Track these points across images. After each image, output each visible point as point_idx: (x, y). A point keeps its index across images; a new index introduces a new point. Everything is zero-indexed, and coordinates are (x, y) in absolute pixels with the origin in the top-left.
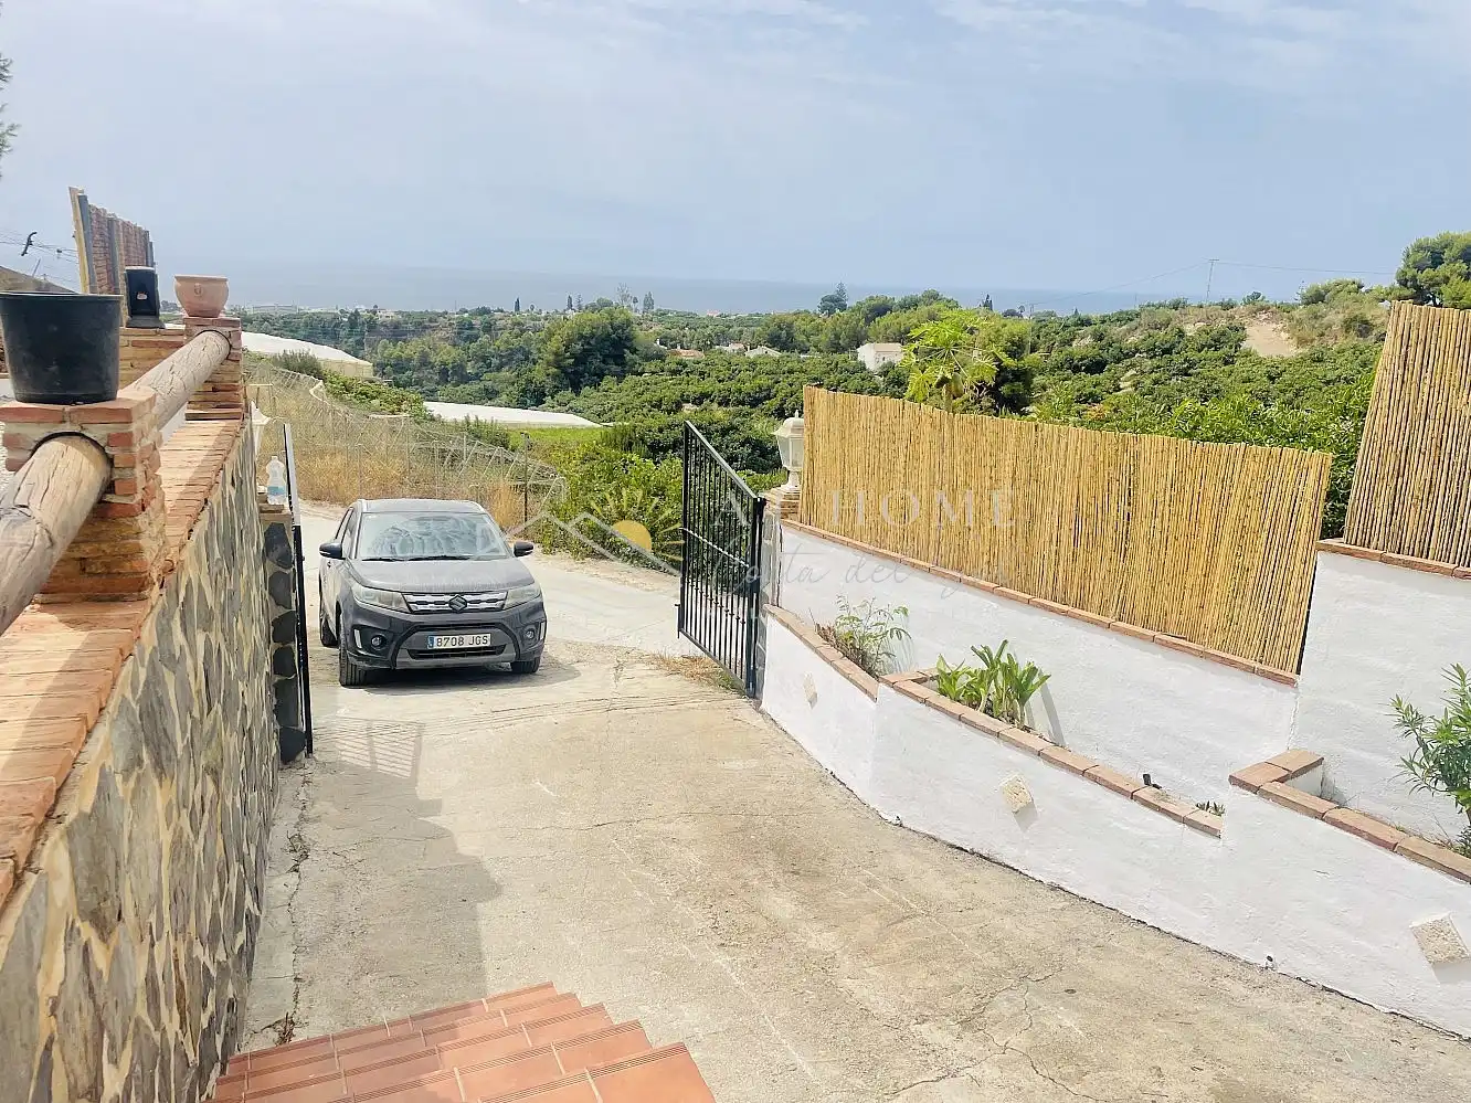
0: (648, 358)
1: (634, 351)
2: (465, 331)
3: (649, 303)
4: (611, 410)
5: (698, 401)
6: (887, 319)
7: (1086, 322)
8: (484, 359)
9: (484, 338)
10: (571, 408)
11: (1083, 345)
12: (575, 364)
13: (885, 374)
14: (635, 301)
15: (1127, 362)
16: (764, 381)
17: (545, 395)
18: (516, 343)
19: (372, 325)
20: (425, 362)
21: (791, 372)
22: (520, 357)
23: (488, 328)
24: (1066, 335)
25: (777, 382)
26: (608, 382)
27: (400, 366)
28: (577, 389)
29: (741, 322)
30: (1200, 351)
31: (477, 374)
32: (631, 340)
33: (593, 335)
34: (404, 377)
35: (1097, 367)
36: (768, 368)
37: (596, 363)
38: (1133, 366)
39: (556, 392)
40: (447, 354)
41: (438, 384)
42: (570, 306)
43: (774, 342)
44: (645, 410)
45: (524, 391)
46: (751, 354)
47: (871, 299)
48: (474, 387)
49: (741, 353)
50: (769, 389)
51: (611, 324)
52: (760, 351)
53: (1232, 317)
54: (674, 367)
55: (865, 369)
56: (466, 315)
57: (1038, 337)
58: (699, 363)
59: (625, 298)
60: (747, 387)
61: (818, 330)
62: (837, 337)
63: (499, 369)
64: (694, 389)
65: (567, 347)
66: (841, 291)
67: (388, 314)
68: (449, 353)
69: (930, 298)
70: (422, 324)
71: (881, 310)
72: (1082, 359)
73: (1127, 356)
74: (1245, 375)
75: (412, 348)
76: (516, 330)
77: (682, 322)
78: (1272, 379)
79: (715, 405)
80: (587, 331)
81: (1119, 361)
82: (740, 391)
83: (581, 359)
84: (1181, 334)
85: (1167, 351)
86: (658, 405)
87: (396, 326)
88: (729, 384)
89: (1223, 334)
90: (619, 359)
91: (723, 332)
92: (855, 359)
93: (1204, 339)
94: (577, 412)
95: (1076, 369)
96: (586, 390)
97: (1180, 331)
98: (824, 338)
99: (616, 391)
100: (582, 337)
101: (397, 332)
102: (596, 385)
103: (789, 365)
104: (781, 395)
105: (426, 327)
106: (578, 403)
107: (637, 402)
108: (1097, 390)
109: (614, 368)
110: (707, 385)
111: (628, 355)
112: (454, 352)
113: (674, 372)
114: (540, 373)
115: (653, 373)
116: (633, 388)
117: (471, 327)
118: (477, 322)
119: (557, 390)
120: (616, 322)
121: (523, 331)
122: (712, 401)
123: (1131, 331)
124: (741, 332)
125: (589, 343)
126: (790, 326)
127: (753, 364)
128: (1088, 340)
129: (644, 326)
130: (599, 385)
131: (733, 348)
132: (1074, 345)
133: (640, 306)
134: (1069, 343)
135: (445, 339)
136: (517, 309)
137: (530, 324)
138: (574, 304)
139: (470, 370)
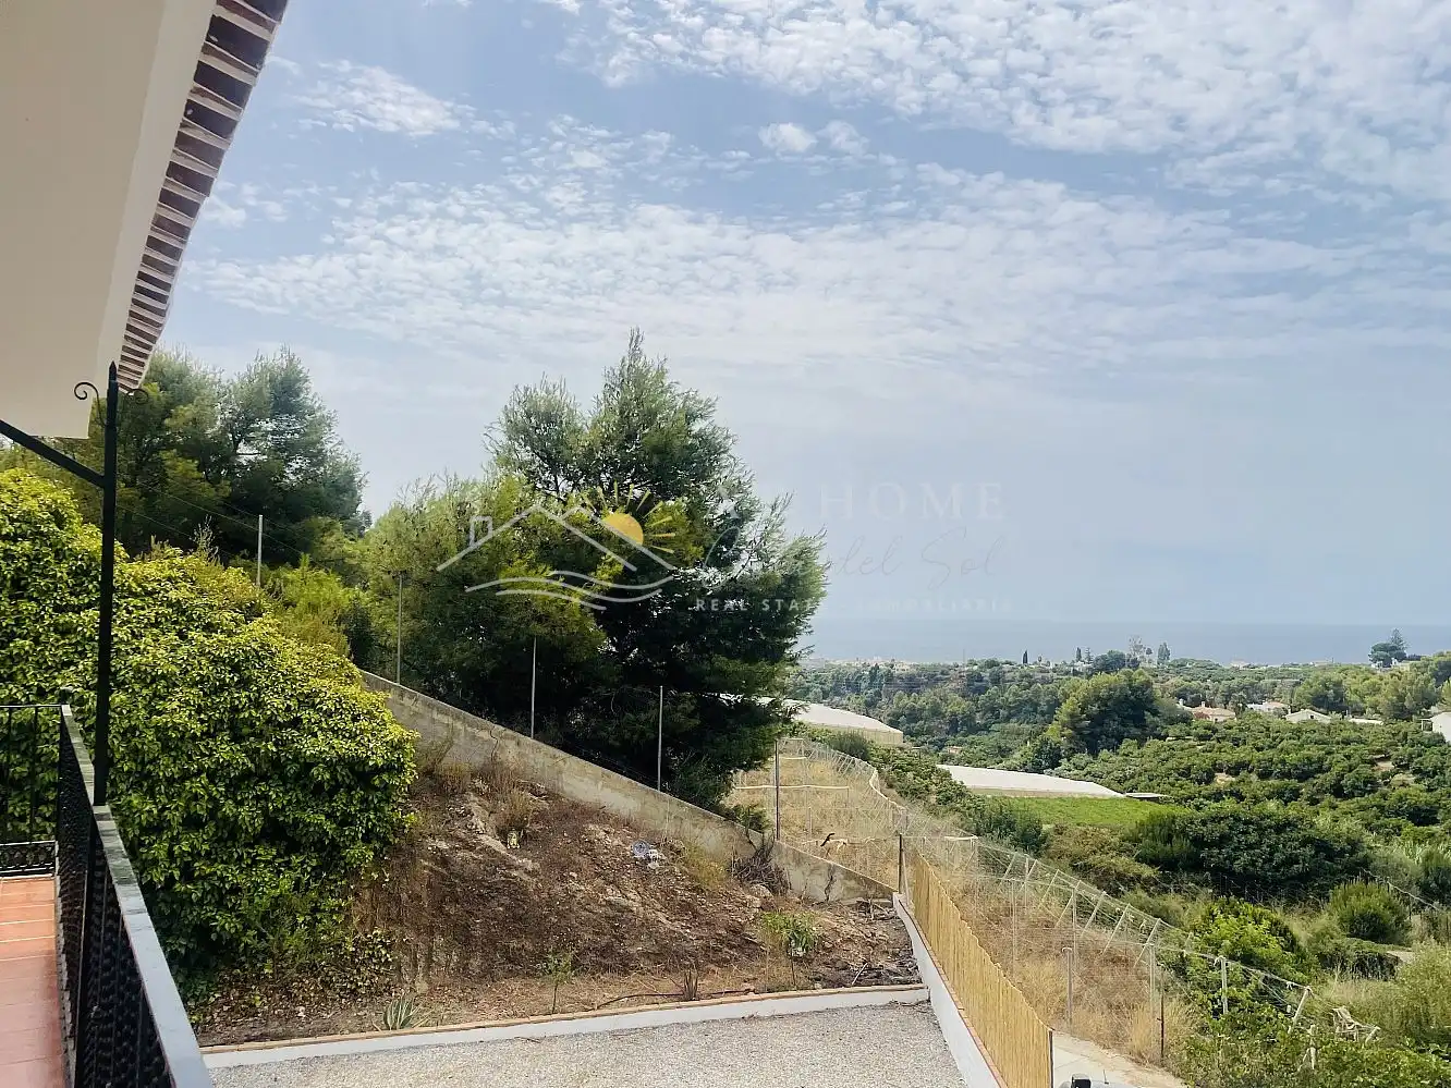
0: (1172, 722)
1: (1155, 713)
2: (974, 684)
4: (1132, 777)
5: (1234, 770)
8: (993, 710)
9: (993, 689)
10: (1089, 773)
12: (1092, 726)
16: (1314, 752)
17: (1061, 757)
18: (1026, 694)
19: (890, 678)
20: (936, 712)
21: (1347, 742)
22: (1034, 707)
23: (997, 680)
25: (1329, 753)
26: (1127, 745)
27: (914, 715)
28: (1094, 753)
29: (1273, 673)
31: (985, 725)
32: (1152, 701)
33: (1110, 697)
34: (916, 726)
36: (1316, 736)
37: (1113, 726)
39: (1073, 754)
40: (957, 705)
41: (948, 733)
43: (1320, 702)
44: (1172, 780)
45: (1039, 752)
46: (1294, 719)
47: (1441, 655)
49: (1281, 714)
50: (1321, 760)
51: (1130, 686)
52: (1304, 715)
54: (1201, 731)
55: (1443, 741)
56: (976, 668)
58: (1230, 728)
60: (1292, 758)
61: (1375, 690)
62: (1401, 698)
63: (1007, 719)
64: (1229, 756)
65: (1083, 709)
66: (1396, 639)
67: (904, 666)
68: (959, 704)
70: (934, 677)
75: (924, 699)
76: (1025, 682)
77: (1203, 673)
79: (1254, 777)
80: (1103, 693)
82: (1283, 762)
83: (1097, 720)
86: (1186, 773)
87: (911, 678)
88: (1270, 753)
90: (1139, 722)
91: (1252, 684)
92: (1430, 729)
94: (1096, 777)
96: (1104, 754)
98: (1384, 699)
99: (1136, 756)
100: (1098, 698)
101: (912, 684)
102: (1114, 748)
103: (1345, 734)
104: (1336, 769)
105: (938, 680)
106: (1097, 767)
107: (1162, 769)
109: (1134, 731)
110: (1242, 753)
111: (1149, 717)
112: (964, 704)
113: (1202, 738)
114: (1055, 733)
115: (1178, 738)
116: (1156, 754)
117: (980, 678)
118: (986, 675)
119: (1074, 751)
120: (1136, 684)
121: (1031, 683)
122: (1250, 772)
125: (1106, 705)
126: (1337, 684)
127: (1297, 732)
129: (1160, 678)
130: (1118, 748)
131: (1266, 707)
135: (956, 691)
136: (1025, 661)
137: (1040, 676)
138: (1084, 656)
139: (979, 721)
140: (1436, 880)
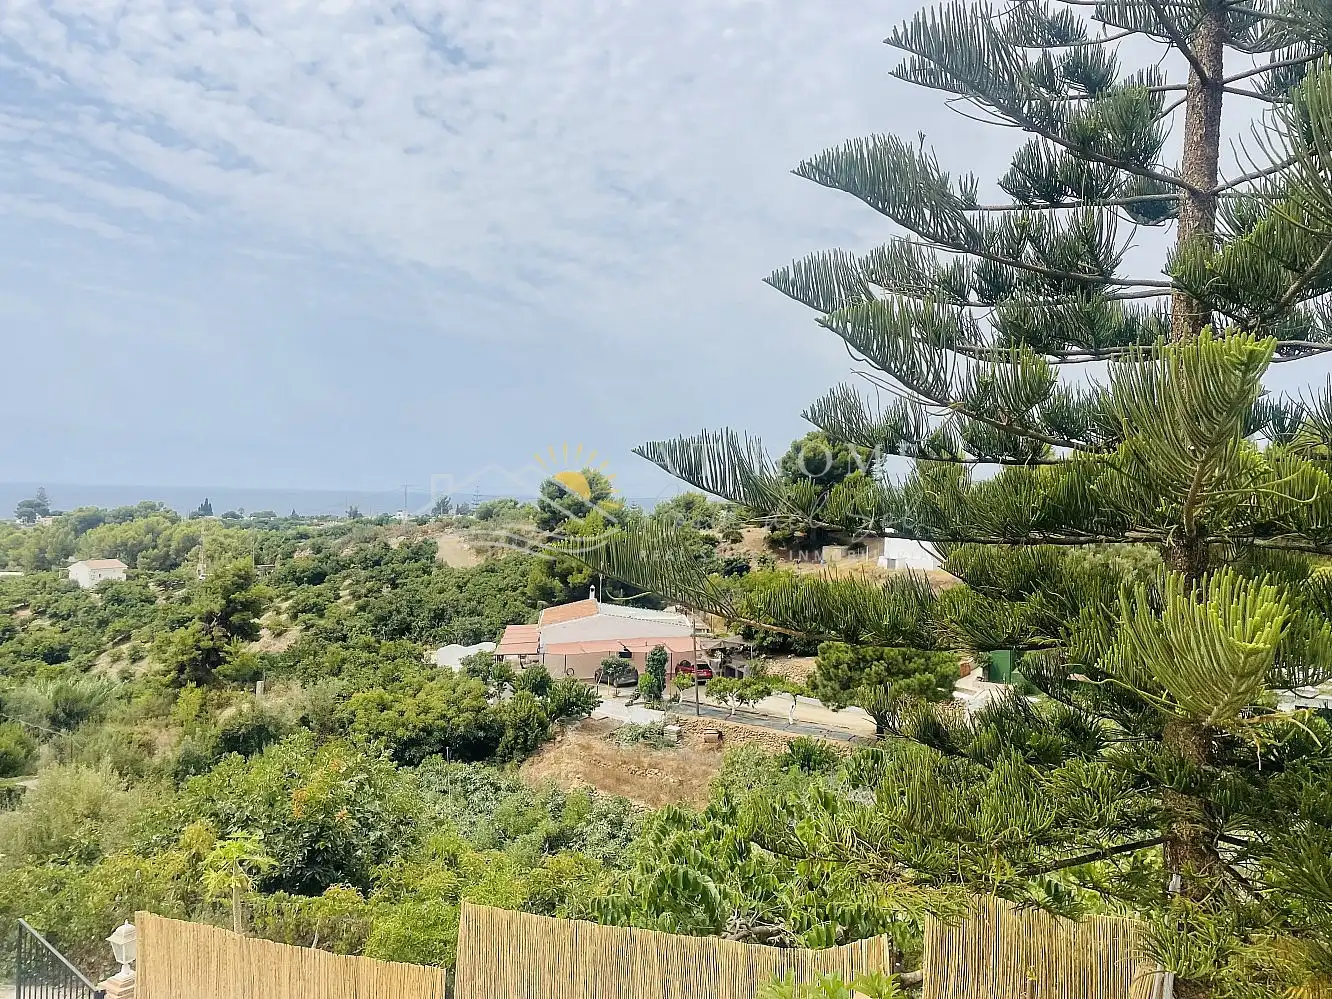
6: (101, 530)
7: (304, 536)
11: (303, 558)
13: (102, 590)
15: (344, 573)
24: (287, 547)
30: (403, 563)
35: (317, 578)
38: (349, 576)
47: (81, 510)
53: (425, 532)
55: (78, 587)
57: (261, 549)
61: (18, 544)
62: (42, 550)
66: (42, 496)
69: (146, 508)
71: (91, 522)
72: (304, 571)
73: (344, 567)
74: (440, 585)
78: (459, 587)
81: (336, 571)
84: (387, 547)
85: (377, 563)
89: (420, 548)
92: (67, 577)
93: (406, 552)
95: (299, 582)
97: (386, 544)
98: (26, 552)
108: (320, 600)
123: (345, 544)
128: (308, 552)
132: (295, 557)
134: (290, 555)
140: (64, 710)
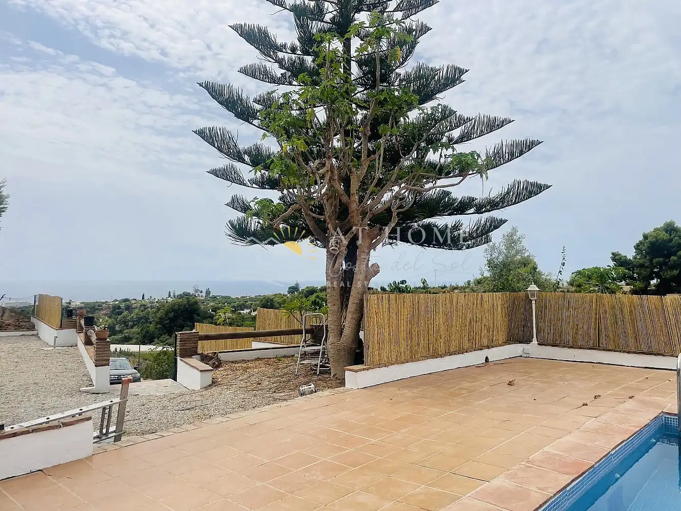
1: (198, 315)
2: (116, 310)
3: (208, 293)
8: (125, 323)
9: (126, 313)
10: (167, 343)
12: (170, 322)
14: (201, 292)
17: (155, 338)
18: (142, 314)
22: (143, 320)
23: (128, 308)
28: (170, 334)
29: (251, 299)
31: (121, 330)
32: (198, 310)
33: (179, 309)
37: (180, 321)
39: (160, 337)
42: (170, 296)
43: (265, 305)
45: (144, 337)
46: (254, 314)
47: (308, 288)
48: (119, 336)
49: (250, 313)
51: (188, 304)
56: (117, 302)
59: (196, 291)
61: (285, 302)
63: (132, 327)
65: (166, 315)
66: (297, 284)
67: (77, 303)
68: (107, 321)
70: (94, 308)
71: (311, 292)
76: (142, 308)
77: (224, 300)
80: (176, 307)
83: (172, 320)
90: (192, 319)
91: (243, 304)
100: (173, 310)
105: (97, 309)
106: (170, 340)
109: (189, 323)
111: (196, 317)
112: (110, 321)
114: (152, 328)
117: (119, 308)
118: (123, 306)
119: (160, 335)
120: (191, 303)
121: (145, 309)
124: (252, 304)
125: (177, 313)
126: (272, 300)
129: (205, 303)
131: (246, 311)
133: (204, 294)
135: (106, 315)
136: (143, 298)
137: (149, 305)
138: (172, 295)
139: (117, 329)
